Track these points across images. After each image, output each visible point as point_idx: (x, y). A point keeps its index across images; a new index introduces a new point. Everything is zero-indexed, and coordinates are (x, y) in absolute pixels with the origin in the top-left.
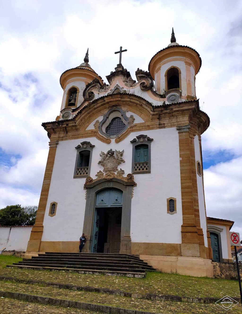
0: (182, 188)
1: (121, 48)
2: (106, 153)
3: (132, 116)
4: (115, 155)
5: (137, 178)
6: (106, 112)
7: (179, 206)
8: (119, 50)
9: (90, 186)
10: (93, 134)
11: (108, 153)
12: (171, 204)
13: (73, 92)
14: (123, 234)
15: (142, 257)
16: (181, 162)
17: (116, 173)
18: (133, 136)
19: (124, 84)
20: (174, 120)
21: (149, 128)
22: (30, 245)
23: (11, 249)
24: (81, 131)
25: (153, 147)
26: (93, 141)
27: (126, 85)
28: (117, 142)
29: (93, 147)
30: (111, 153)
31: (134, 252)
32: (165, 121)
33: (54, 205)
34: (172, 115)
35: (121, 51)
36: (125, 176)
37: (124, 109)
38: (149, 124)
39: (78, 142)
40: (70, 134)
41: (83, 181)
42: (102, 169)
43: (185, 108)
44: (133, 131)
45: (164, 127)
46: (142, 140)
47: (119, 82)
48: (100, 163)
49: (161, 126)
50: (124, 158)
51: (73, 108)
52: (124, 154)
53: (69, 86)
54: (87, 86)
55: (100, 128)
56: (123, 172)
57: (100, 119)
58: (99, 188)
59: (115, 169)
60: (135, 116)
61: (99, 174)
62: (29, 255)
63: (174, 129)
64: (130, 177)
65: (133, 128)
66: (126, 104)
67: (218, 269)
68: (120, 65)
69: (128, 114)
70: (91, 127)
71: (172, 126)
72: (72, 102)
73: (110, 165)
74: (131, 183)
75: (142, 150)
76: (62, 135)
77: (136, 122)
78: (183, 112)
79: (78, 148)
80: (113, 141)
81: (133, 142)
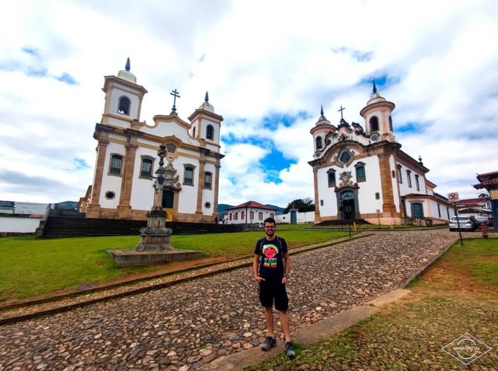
0: (382, 187)
1: (341, 107)
2: (342, 173)
3: (353, 151)
4: (347, 174)
5: (360, 184)
6: (339, 150)
7: (381, 196)
8: (340, 109)
9: (337, 190)
10: (334, 164)
11: (343, 173)
12: (377, 196)
13: (318, 139)
14: (356, 211)
15: (365, 220)
16: (381, 174)
17: (349, 183)
18: (355, 162)
19: (346, 132)
20: (376, 152)
21: (362, 157)
22: (316, 219)
23: (308, 221)
24: (328, 163)
25: (366, 167)
26: (335, 167)
27: (348, 132)
28: (347, 166)
29: (335, 171)
30: (345, 173)
31: (362, 218)
32: (371, 152)
33: (322, 201)
34: (374, 149)
35: (342, 110)
36: (353, 184)
37: (348, 147)
38: (362, 154)
39: (327, 169)
40: (322, 165)
41: (333, 189)
42: (341, 182)
43: (380, 145)
44: (354, 160)
45: (370, 156)
46: (359, 164)
47: (343, 131)
48: (340, 179)
49: (369, 155)
50: (352, 175)
51: (321, 150)
52: (352, 173)
53: (316, 136)
54: (326, 136)
55: (337, 160)
56: (352, 182)
57: (336, 155)
58: (342, 191)
59: (348, 181)
60: (355, 151)
61: (341, 184)
62: (316, 223)
63: (376, 156)
64: (356, 184)
65: (355, 158)
66: (349, 145)
67: (403, 222)
68: (342, 120)
69: (351, 150)
70: (332, 160)
71: (375, 155)
72: (319, 145)
73: (345, 179)
74: (356, 187)
75: (361, 170)
76: (318, 166)
77: (355, 155)
78: (380, 147)
79: (328, 172)
80: (345, 166)
81: (356, 166)
